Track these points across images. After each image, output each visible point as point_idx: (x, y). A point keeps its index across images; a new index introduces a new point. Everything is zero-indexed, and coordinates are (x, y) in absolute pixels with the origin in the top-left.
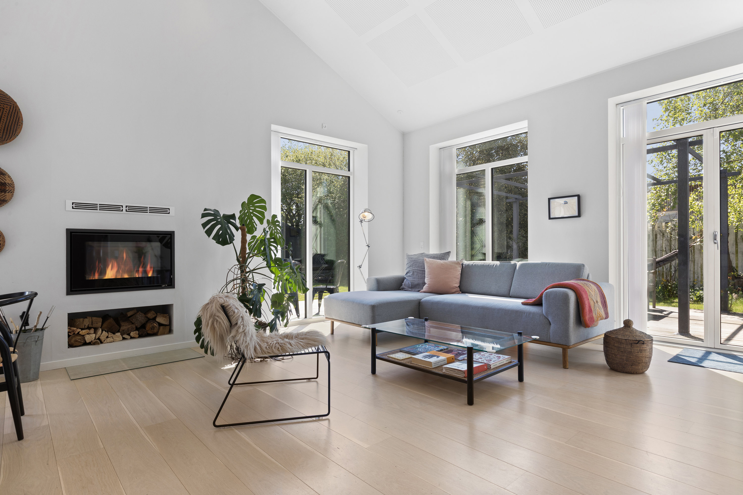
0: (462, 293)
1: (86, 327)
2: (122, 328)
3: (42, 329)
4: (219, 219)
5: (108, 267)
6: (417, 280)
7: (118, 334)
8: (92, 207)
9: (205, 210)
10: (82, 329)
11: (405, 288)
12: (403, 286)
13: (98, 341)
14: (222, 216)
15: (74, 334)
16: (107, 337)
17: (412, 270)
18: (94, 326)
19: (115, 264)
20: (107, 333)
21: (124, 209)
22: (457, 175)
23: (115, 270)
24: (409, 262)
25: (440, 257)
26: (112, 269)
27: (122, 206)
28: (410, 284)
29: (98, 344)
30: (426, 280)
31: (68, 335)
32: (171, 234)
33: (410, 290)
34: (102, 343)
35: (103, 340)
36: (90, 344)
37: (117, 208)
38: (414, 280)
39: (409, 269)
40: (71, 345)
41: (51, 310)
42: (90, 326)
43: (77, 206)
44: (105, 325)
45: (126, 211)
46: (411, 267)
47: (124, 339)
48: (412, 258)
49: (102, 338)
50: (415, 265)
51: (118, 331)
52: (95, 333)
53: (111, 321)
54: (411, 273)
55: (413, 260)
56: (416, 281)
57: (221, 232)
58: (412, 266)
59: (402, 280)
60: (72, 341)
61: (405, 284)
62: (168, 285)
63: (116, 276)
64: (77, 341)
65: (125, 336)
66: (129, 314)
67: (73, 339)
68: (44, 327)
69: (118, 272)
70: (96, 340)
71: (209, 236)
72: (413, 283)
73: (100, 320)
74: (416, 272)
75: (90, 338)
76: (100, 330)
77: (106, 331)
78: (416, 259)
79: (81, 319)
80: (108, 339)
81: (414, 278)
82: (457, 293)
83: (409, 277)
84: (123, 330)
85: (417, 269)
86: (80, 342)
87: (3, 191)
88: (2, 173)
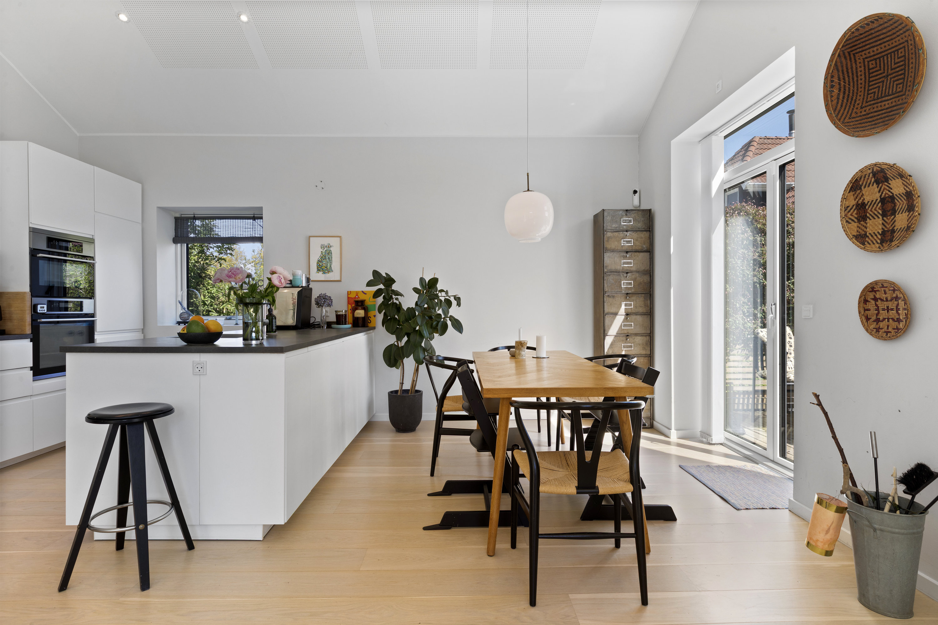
87: (911, 208)
88: (902, 175)
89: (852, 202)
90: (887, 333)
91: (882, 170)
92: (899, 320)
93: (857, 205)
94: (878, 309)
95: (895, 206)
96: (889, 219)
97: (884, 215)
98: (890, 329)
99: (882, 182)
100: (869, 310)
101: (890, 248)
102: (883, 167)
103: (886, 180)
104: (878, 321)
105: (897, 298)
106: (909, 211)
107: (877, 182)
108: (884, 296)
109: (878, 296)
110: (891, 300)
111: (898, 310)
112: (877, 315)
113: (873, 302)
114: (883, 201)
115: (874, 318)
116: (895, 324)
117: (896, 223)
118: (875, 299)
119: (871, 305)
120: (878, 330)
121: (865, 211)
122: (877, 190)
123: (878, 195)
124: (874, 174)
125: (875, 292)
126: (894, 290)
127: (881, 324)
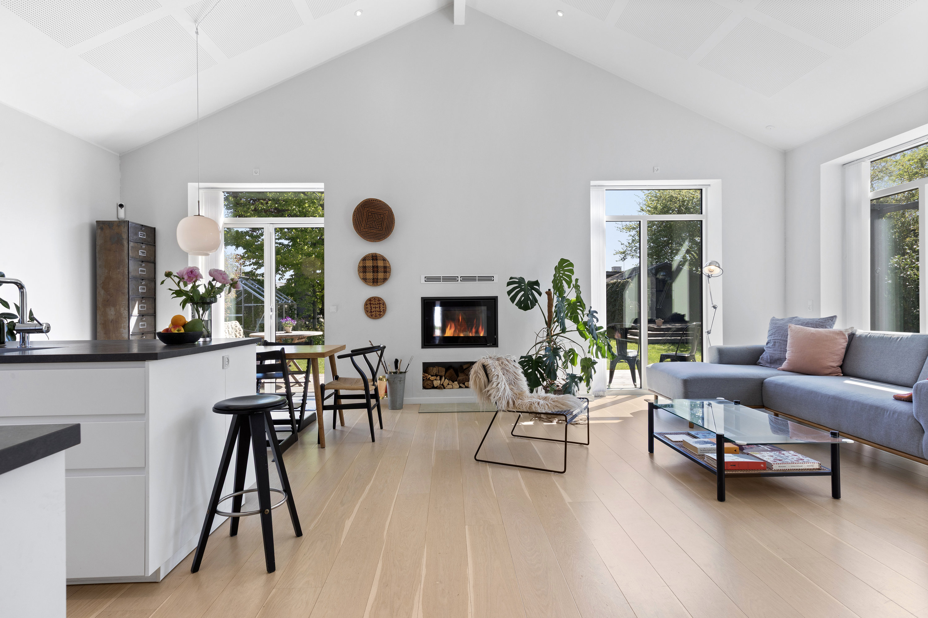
0: (843, 376)
1: (435, 374)
2: (459, 378)
3: (405, 372)
4: (523, 286)
5: (447, 327)
6: (778, 353)
7: (456, 383)
8: (436, 279)
9: (511, 278)
10: (432, 376)
11: (761, 363)
12: (760, 360)
13: (442, 386)
14: (526, 283)
15: (426, 379)
16: (448, 384)
17: (774, 339)
18: (440, 374)
19: (453, 325)
20: (448, 381)
21: (459, 279)
22: (871, 200)
23: (453, 330)
24: (771, 329)
25: (818, 323)
26: (450, 329)
27: (458, 277)
28: (769, 357)
29: (442, 389)
30: (787, 356)
31: (423, 379)
32: (495, 299)
33: (768, 365)
34: (444, 388)
35: (445, 386)
36: (436, 388)
37: (453, 279)
38: (774, 353)
39: (770, 339)
40: (424, 387)
41: (411, 359)
42: (437, 374)
43: (429, 279)
44: (447, 374)
45: (461, 281)
46: (773, 336)
47: (460, 387)
48: (776, 324)
49: (445, 384)
50: (778, 333)
51: (456, 381)
52: (440, 380)
53: (451, 371)
54: (772, 344)
55: (776, 327)
56: (777, 355)
57: (523, 298)
58: (775, 334)
59: (761, 351)
60: (425, 384)
61: (762, 357)
62: (493, 344)
63: (454, 334)
64: (428, 384)
65: (461, 385)
66: (465, 367)
67: (426, 383)
68: (407, 371)
69: (455, 331)
70: (440, 386)
71: (513, 302)
72: (773, 357)
73: (444, 370)
74: (778, 342)
75: (437, 383)
76: (443, 378)
77: (447, 379)
78: (781, 325)
79: (432, 368)
80: (449, 386)
81: (775, 351)
82: (834, 375)
83: (769, 349)
84: (459, 380)
85: (780, 338)
86: (430, 386)
87: (385, 272)
88: (384, 260)
89: (361, 265)
90: (376, 316)
91: (376, 256)
92: (380, 312)
93: (363, 266)
94: (371, 308)
95: (378, 270)
96: (376, 274)
97: (373, 272)
98: (377, 315)
99: (375, 260)
100: (368, 308)
101: (377, 285)
102: (378, 255)
103: (377, 260)
104: (371, 312)
105: (380, 304)
106: (384, 273)
107: (373, 260)
108: (374, 303)
109: (371, 303)
110: (377, 304)
111: (380, 307)
112: (371, 310)
113: (369, 305)
114: (373, 267)
115: (370, 311)
116: (379, 313)
117: (379, 276)
118: (370, 304)
119: (369, 306)
120: (372, 315)
121: (366, 269)
122: (372, 262)
123: (372, 264)
124: (372, 256)
125: (371, 301)
126: (379, 301)
127: (373, 313)
